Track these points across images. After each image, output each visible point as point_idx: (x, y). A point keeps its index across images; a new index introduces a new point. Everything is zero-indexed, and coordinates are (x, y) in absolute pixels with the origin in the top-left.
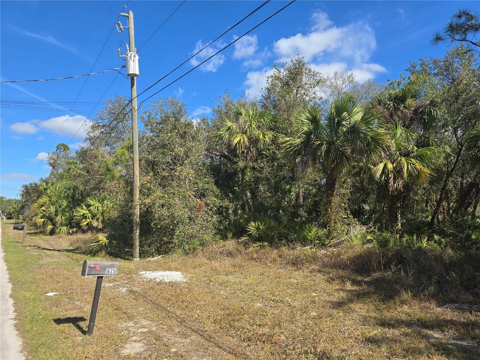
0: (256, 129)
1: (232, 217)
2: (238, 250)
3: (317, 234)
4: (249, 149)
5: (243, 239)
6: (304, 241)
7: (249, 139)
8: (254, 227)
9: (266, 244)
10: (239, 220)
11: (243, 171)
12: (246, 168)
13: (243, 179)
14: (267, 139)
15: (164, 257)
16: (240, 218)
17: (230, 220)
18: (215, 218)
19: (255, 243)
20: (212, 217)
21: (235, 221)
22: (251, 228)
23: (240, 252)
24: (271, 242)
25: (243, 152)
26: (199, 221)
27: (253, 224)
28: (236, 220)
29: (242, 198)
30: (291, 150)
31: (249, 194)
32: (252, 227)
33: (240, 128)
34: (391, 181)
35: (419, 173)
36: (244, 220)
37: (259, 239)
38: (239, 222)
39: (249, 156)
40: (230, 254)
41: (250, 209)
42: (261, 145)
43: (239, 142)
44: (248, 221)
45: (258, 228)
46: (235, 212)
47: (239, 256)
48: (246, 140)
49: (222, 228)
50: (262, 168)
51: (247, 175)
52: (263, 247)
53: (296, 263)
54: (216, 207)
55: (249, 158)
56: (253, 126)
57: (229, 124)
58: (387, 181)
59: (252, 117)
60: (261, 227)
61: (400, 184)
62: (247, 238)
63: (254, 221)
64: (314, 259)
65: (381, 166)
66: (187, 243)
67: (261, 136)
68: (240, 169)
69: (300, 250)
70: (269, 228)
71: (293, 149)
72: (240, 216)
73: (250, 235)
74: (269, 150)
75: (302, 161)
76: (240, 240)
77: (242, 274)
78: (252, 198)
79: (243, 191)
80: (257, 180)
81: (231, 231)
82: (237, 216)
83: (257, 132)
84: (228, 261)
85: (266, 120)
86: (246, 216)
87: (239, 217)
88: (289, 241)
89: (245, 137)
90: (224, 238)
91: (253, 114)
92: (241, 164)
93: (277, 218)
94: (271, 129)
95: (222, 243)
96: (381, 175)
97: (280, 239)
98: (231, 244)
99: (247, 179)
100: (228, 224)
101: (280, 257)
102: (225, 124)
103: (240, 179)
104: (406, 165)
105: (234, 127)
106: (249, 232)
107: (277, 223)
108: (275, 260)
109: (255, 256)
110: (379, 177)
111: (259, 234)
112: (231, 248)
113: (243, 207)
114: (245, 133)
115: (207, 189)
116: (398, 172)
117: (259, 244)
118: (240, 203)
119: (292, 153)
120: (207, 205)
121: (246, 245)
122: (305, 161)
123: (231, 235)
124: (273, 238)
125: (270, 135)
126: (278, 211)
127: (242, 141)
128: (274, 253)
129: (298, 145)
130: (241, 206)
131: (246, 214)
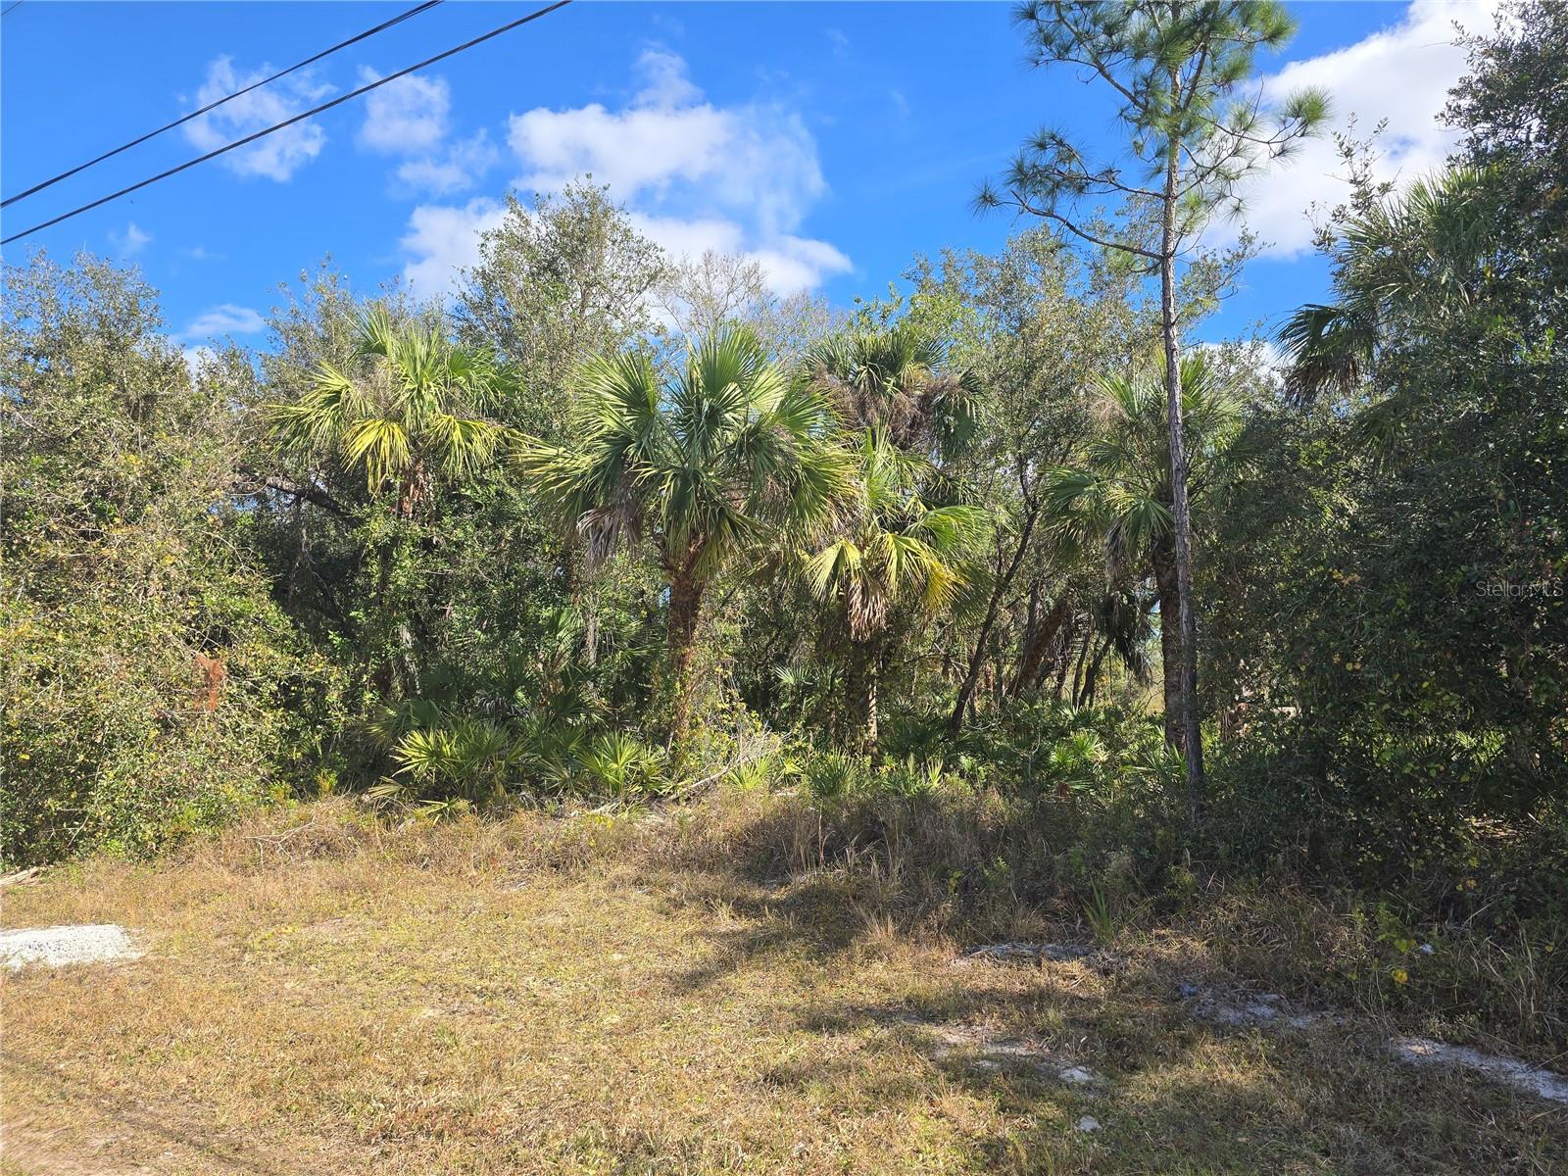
0: (438, 409)
1: (339, 718)
2: (357, 833)
3: (636, 764)
4: (410, 474)
5: (380, 791)
6: (594, 790)
7: (413, 442)
8: (420, 749)
9: (462, 804)
10: (364, 726)
11: (386, 553)
12: (396, 541)
13: (384, 581)
14: (479, 447)
15: (46, 874)
16: (370, 720)
17: (330, 726)
18: (271, 722)
19: (422, 805)
20: (257, 716)
21: (348, 729)
22: (410, 752)
23: (364, 838)
24: (479, 796)
25: (388, 486)
26: (202, 732)
27: (420, 740)
28: (353, 728)
29: (379, 648)
30: (561, 491)
31: (406, 635)
32: (414, 750)
33: (377, 400)
34: (857, 598)
35: (928, 580)
36: (385, 728)
37: (439, 790)
38: (366, 735)
39: (411, 501)
40: (326, 848)
41: (408, 689)
42: (455, 467)
43: (374, 450)
44: (399, 729)
45: (436, 754)
46: (351, 699)
47: (361, 853)
48: (401, 442)
49: (297, 755)
50: (459, 545)
51: (401, 568)
52: (454, 816)
53: (562, 863)
54: (273, 680)
55: (408, 507)
56: (428, 397)
57: (336, 381)
58: (845, 601)
59: (424, 366)
60: (446, 749)
61: (879, 608)
62: (393, 789)
63: (423, 728)
64: (624, 844)
65: (829, 556)
66: (150, 816)
67: (457, 436)
68: (375, 544)
69: (579, 819)
70: (478, 751)
71: (568, 485)
72: (369, 711)
73: (406, 779)
74: (483, 483)
75: (596, 527)
76: (366, 798)
77: (368, 913)
78: (416, 648)
79: (386, 625)
80: (439, 588)
81: (333, 765)
82: (359, 713)
83: (443, 421)
84: (316, 874)
85: (478, 379)
86: (392, 713)
87: (365, 716)
88: (545, 791)
89: (397, 431)
90: (306, 790)
91: (428, 355)
92: (379, 528)
93: (505, 718)
94: (493, 413)
95: (295, 809)
96: (829, 584)
97: (513, 787)
98: (331, 811)
99: (402, 581)
100: (322, 742)
101: (511, 844)
102: (320, 378)
103: (375, 581)
104: (894, 555)
105: (356, 393)
106: (401, 766)
107: (505, 734)
108: (492, 857)
109: (422, 848)
110: (823, 586)
111: (439, 773)
112: (331, 826)
113: (382, 682)
114: (398, 417)
115: (239, 616)
116: (875, 573)
117: (438, 805)
118: (372, 667)
119: (563, 499)
120: (237, 672)
121: (388, 811)
122: (605, 530)
123: (333, 779)
124: (488, 785)
125: (489, 432)
126: (510, 693)
127: (385, 445)
128: (492, 835)
129: (584, 475)
130: (375, 677)
131: (395, 704)
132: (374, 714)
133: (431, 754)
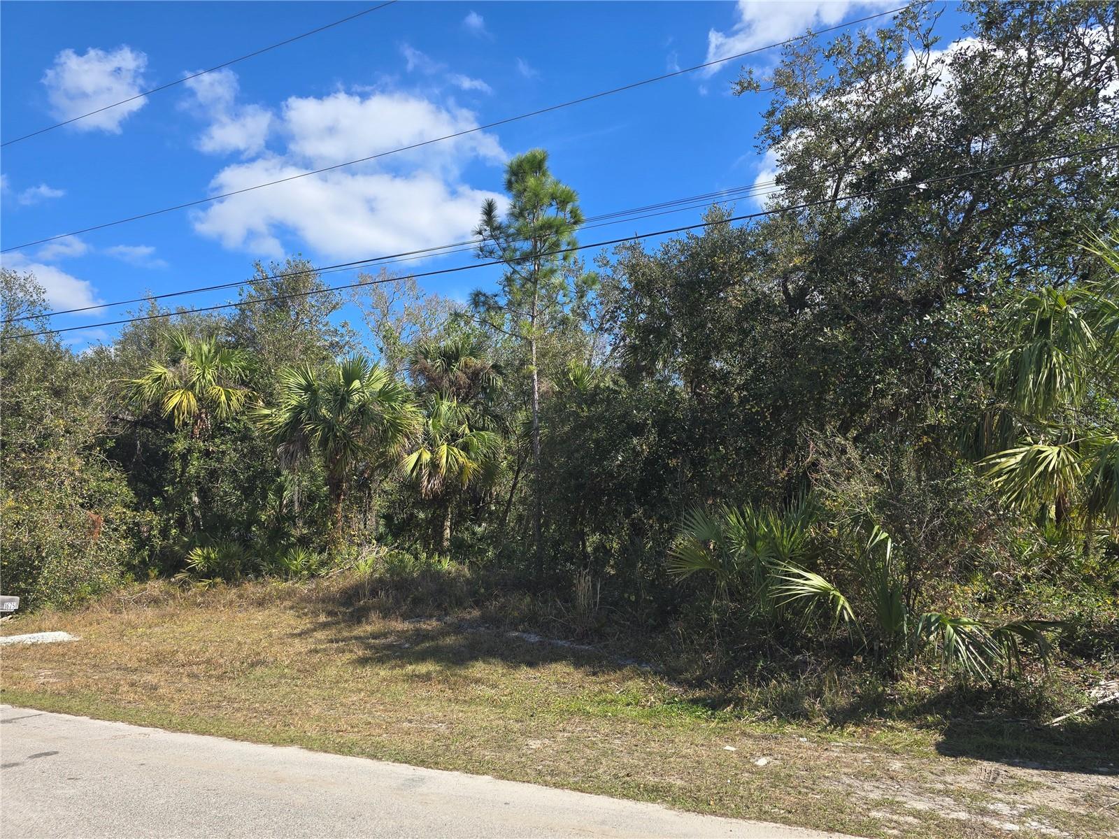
0: (214, 383)
1: (158, 542)
2: (167, 593)
3: (308, 562)
4: (198, 417)
5: (179, 576)
6: (284, 573)
7: (199, 400)
8: (199, 556)
9: (218, 580)
10: (171, 547)
11: (184, 457)
12: (189, 451)
13: (183, 472)
14: (234, 403)
15: (17, 618)
16: (174, 543)
17: (153, 546)
18: (124, 545)
19: (200, 581)
20: (117, 542)
21: (162, 548)
22: (195, 558)
23: (173, 597)
24: (229, 579)
25: (185, 424)
26: (91, 551)
27: (199, 552)
28: (165, 547)
29: (180, 506)
30: (270, 434)
31: (196, 499)
32: (196, 557)
33: (180, 378)
34: (425, 478)
35: (462, 468)
36: (182, 547)
37: (209, 574)
38: (172, 551)
39: (198, 428)
40: (155, 601)
41: (196, 526)
42: (223, 413)
43: (178, 407)
44: (190, 547)
45: (207, 558)
46: (164, 533)
47: (171, 602)
48: (193, 402)
49: (136, 562)
50: (223, 453)
51: (192, 465)
52: (215, 585)
53: (261, 603)
54: (126, 524)
55: (197, 431)
56: (209, 377)
57: (159, 369)
58: (419, 476)
59: (206, 357)
60: (212, 556)
61: (436, 483)
62: (186, 575)
63: (202, 547)
64: (290, 594)
65: (415, 456)
66: (65, 591)
67: (223, 398)
68: (179, 454)
69: (276, 585)
70: (228, 556)
71: (273, 432)
72: (174, 539)
73: (192, 570)
74: (238, 421)
75: (286, 451)
76: (173, 580)
77: (175, 624)
78: (200, 506)
79: (184, 493)
80: (213, 475)
81: (155, 566)
82: (168, 540)
83: (216, 390)
84: (150, 613)
85: (237, 363)
86: (186, 539)
87: (171, 541)
88: (258, 573)
89: (191, 396)
90: (142, 577)
91: (209, 351)
92: (181, 446)
93: (246, 542)
94: (244, 383)
95: (137, 586)
96: (412, 471)
97: (245, 573)
98: (155, 586)
99: (193, 471)
100: (148, 555)
101: (241, 596)
102: (152, 368)
103: (179, 473)
104: (445, 456)
105: (169, 375)
106: (190, 564)
107: (242, 549)
108: (231, 602)
109: (199, 600)
110: (409, 472)
111: (209, 567)
112: (156, 593)
113: (181, 523)
114: (192, 387)
115: (106, 492)
116: (434, 465)
117: (208, 581)
118: (176, 516)
119: (271, 438)
120: (107, 521)
121: (184, 585)
122: (291, 452)
123: (156, 572)
124: (233, 572)
125: (240, 394)
126: (248, 529)
127: (185, 404)
128: (233, 593)
129: (281, 427)
130: (176, 521)
131: (187, 535)
132: (177, 540)
133: (205, 558)
